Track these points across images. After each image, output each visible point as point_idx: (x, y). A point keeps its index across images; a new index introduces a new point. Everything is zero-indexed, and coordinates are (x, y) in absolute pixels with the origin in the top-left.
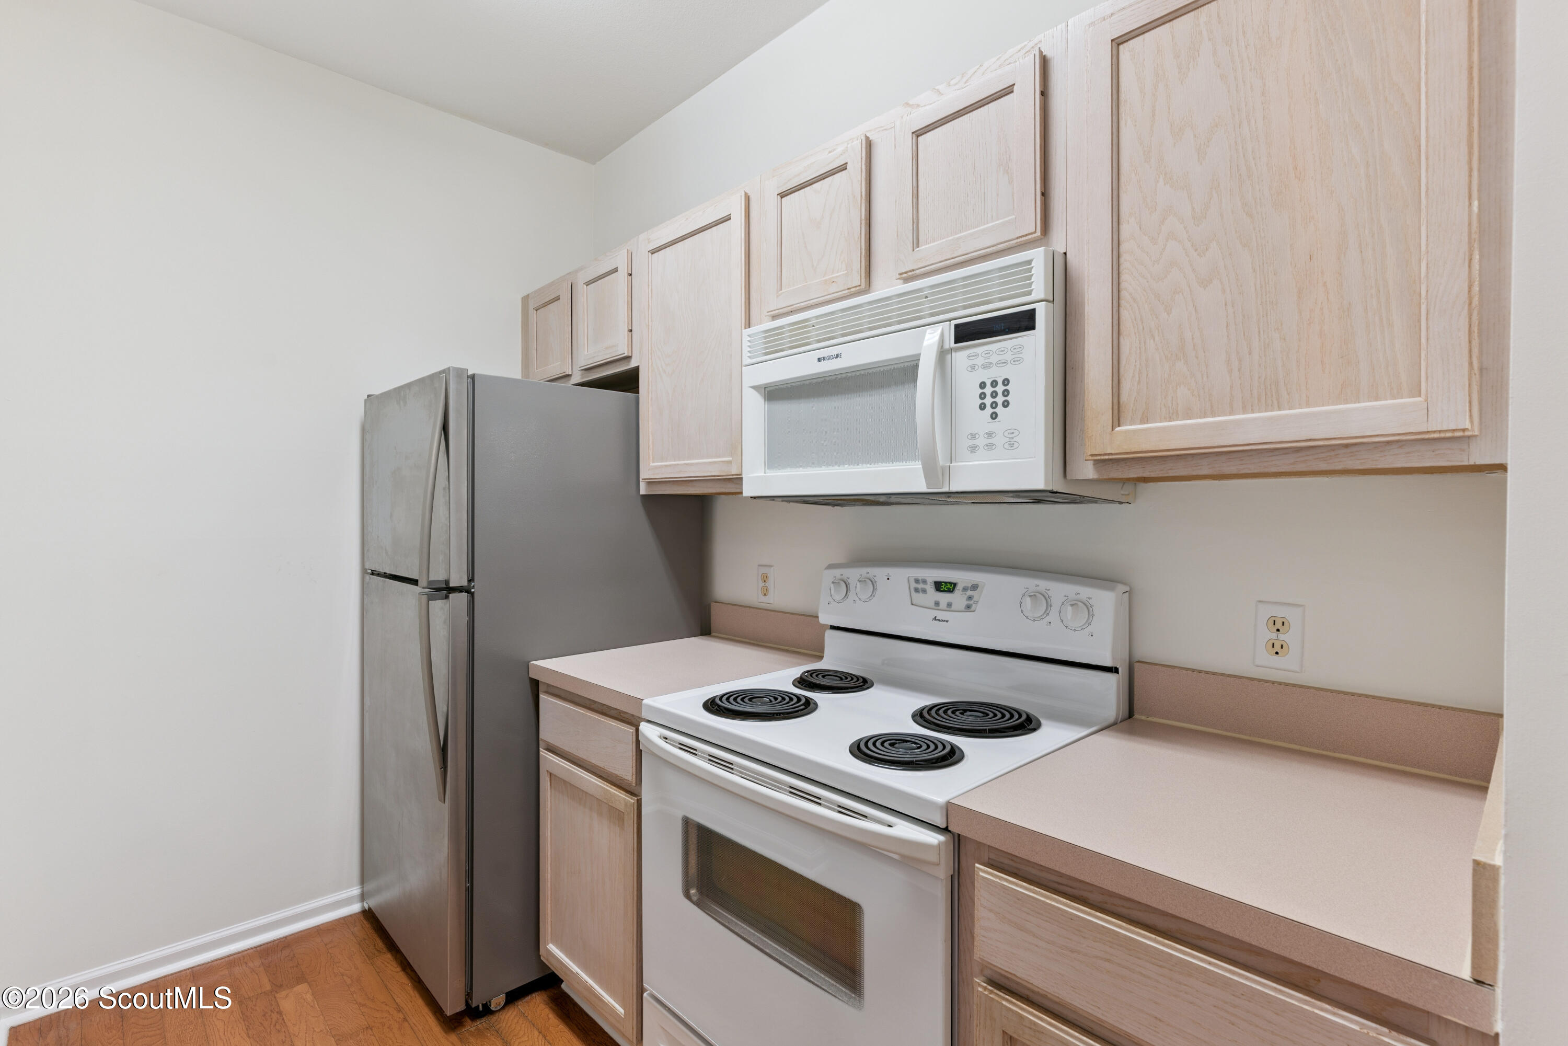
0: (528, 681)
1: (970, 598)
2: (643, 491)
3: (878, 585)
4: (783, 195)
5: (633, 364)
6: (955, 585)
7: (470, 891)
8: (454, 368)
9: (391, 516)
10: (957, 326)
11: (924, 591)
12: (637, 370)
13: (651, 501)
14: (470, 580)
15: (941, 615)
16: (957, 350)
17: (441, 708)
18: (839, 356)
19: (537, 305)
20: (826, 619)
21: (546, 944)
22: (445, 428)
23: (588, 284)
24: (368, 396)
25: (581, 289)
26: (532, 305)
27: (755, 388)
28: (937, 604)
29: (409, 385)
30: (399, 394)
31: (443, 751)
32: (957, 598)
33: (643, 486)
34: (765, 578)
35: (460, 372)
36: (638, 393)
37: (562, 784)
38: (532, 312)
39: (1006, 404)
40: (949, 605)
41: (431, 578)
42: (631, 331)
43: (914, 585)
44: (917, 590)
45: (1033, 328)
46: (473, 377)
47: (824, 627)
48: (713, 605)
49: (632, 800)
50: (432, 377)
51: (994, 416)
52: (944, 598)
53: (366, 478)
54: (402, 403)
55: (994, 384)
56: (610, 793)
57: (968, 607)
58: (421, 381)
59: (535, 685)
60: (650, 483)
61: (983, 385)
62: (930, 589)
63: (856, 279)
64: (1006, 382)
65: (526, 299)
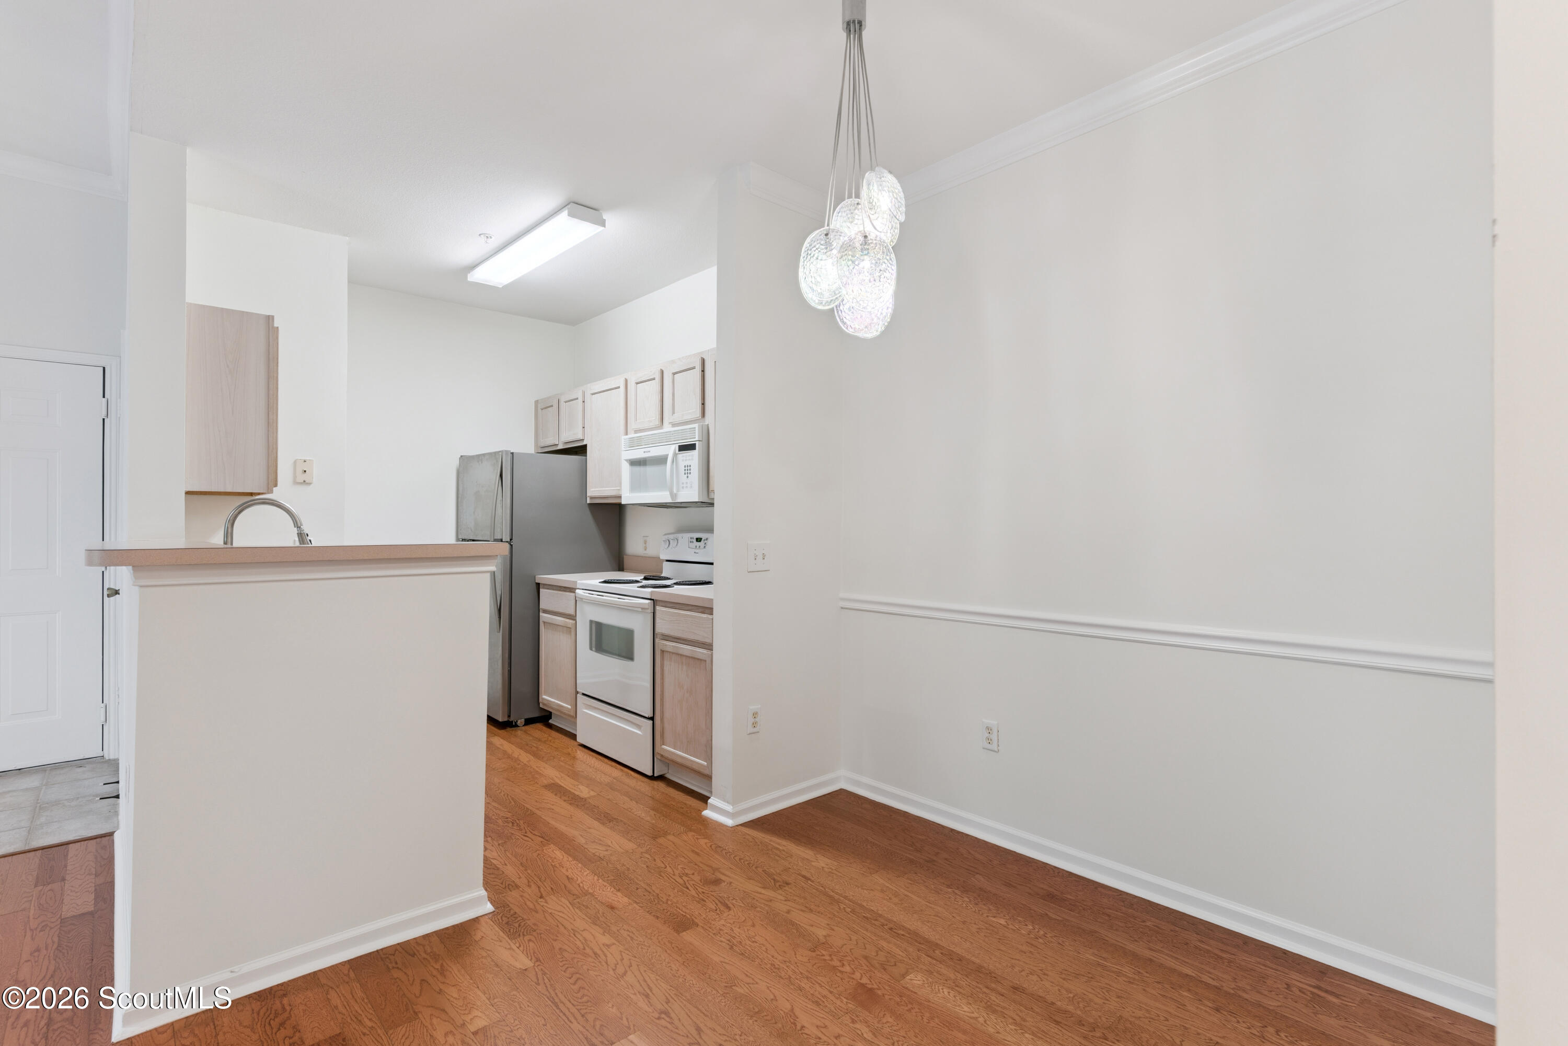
0: (535, 584)
1: (705, 544)
2: (588, 502)
3: (679, 541)
4: (637, 383)
5: (584, 443)
6: (701, 539)
7: (510, 672)
8: (505, 451)
9: (474, 513)
10: (679, 446)
11: (693, 542)
12: (586, 446)
13: (591, 505)
14: (511, 540)
15: (697, 551)
16: (680, 454)
17: (499, 593)
18: (649, 452)
19: (543, 407)
20: (663, 557)
21: (542, 696)
22: (501, 476)
23: (566, 402)
24: (461, 456)
25: (562, 404)
26: (540, 406)
27: (626, 460)
28: (696, 547)
29: (484, 455)
30: (479, 458)
31: (499, 610)
32: (702, 544)
33: (588, 499)
34: (645, 542)
35: (506, 452)
36: (586, 456)
37: (548, 624)
38: (540, 411)
39: (690, 473)
40: (700, 547)
41: (495, 538)
42: (584, 427)
43: (690, 540)
44: (691, 542)
45: (695, 449)
46: (512, 453)
47: (663, 561)
48: (625, 556)
49: (574, 622)
50: (495, 453)
51: (688, 477)
52: (698, 544)
53: (460, 496)
54: (480, 462)
55: (688, 466)
56: (566, 622)
57: (705, 547)
58: (490, 454)
59: (538, 585)
60: (591, 498)
61: (685, 467)
62: (695, 541)
63: (657, 422)
64: (690, 466)
65: (537, 402)
